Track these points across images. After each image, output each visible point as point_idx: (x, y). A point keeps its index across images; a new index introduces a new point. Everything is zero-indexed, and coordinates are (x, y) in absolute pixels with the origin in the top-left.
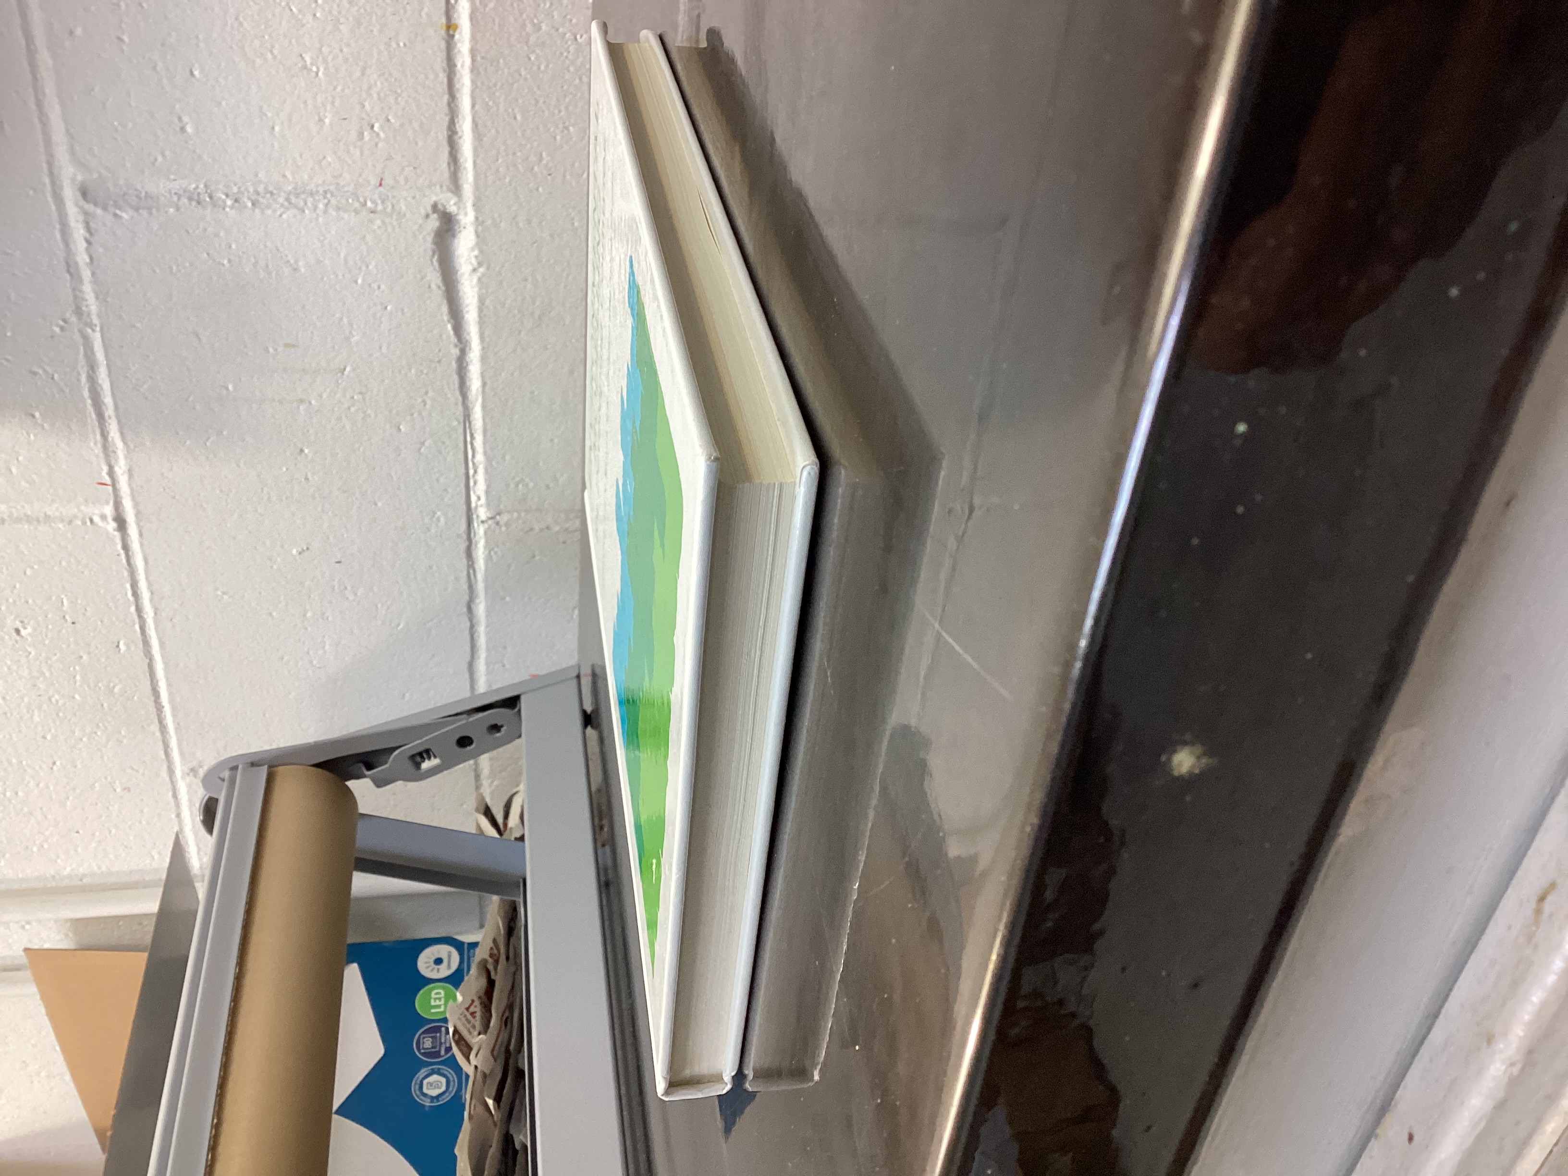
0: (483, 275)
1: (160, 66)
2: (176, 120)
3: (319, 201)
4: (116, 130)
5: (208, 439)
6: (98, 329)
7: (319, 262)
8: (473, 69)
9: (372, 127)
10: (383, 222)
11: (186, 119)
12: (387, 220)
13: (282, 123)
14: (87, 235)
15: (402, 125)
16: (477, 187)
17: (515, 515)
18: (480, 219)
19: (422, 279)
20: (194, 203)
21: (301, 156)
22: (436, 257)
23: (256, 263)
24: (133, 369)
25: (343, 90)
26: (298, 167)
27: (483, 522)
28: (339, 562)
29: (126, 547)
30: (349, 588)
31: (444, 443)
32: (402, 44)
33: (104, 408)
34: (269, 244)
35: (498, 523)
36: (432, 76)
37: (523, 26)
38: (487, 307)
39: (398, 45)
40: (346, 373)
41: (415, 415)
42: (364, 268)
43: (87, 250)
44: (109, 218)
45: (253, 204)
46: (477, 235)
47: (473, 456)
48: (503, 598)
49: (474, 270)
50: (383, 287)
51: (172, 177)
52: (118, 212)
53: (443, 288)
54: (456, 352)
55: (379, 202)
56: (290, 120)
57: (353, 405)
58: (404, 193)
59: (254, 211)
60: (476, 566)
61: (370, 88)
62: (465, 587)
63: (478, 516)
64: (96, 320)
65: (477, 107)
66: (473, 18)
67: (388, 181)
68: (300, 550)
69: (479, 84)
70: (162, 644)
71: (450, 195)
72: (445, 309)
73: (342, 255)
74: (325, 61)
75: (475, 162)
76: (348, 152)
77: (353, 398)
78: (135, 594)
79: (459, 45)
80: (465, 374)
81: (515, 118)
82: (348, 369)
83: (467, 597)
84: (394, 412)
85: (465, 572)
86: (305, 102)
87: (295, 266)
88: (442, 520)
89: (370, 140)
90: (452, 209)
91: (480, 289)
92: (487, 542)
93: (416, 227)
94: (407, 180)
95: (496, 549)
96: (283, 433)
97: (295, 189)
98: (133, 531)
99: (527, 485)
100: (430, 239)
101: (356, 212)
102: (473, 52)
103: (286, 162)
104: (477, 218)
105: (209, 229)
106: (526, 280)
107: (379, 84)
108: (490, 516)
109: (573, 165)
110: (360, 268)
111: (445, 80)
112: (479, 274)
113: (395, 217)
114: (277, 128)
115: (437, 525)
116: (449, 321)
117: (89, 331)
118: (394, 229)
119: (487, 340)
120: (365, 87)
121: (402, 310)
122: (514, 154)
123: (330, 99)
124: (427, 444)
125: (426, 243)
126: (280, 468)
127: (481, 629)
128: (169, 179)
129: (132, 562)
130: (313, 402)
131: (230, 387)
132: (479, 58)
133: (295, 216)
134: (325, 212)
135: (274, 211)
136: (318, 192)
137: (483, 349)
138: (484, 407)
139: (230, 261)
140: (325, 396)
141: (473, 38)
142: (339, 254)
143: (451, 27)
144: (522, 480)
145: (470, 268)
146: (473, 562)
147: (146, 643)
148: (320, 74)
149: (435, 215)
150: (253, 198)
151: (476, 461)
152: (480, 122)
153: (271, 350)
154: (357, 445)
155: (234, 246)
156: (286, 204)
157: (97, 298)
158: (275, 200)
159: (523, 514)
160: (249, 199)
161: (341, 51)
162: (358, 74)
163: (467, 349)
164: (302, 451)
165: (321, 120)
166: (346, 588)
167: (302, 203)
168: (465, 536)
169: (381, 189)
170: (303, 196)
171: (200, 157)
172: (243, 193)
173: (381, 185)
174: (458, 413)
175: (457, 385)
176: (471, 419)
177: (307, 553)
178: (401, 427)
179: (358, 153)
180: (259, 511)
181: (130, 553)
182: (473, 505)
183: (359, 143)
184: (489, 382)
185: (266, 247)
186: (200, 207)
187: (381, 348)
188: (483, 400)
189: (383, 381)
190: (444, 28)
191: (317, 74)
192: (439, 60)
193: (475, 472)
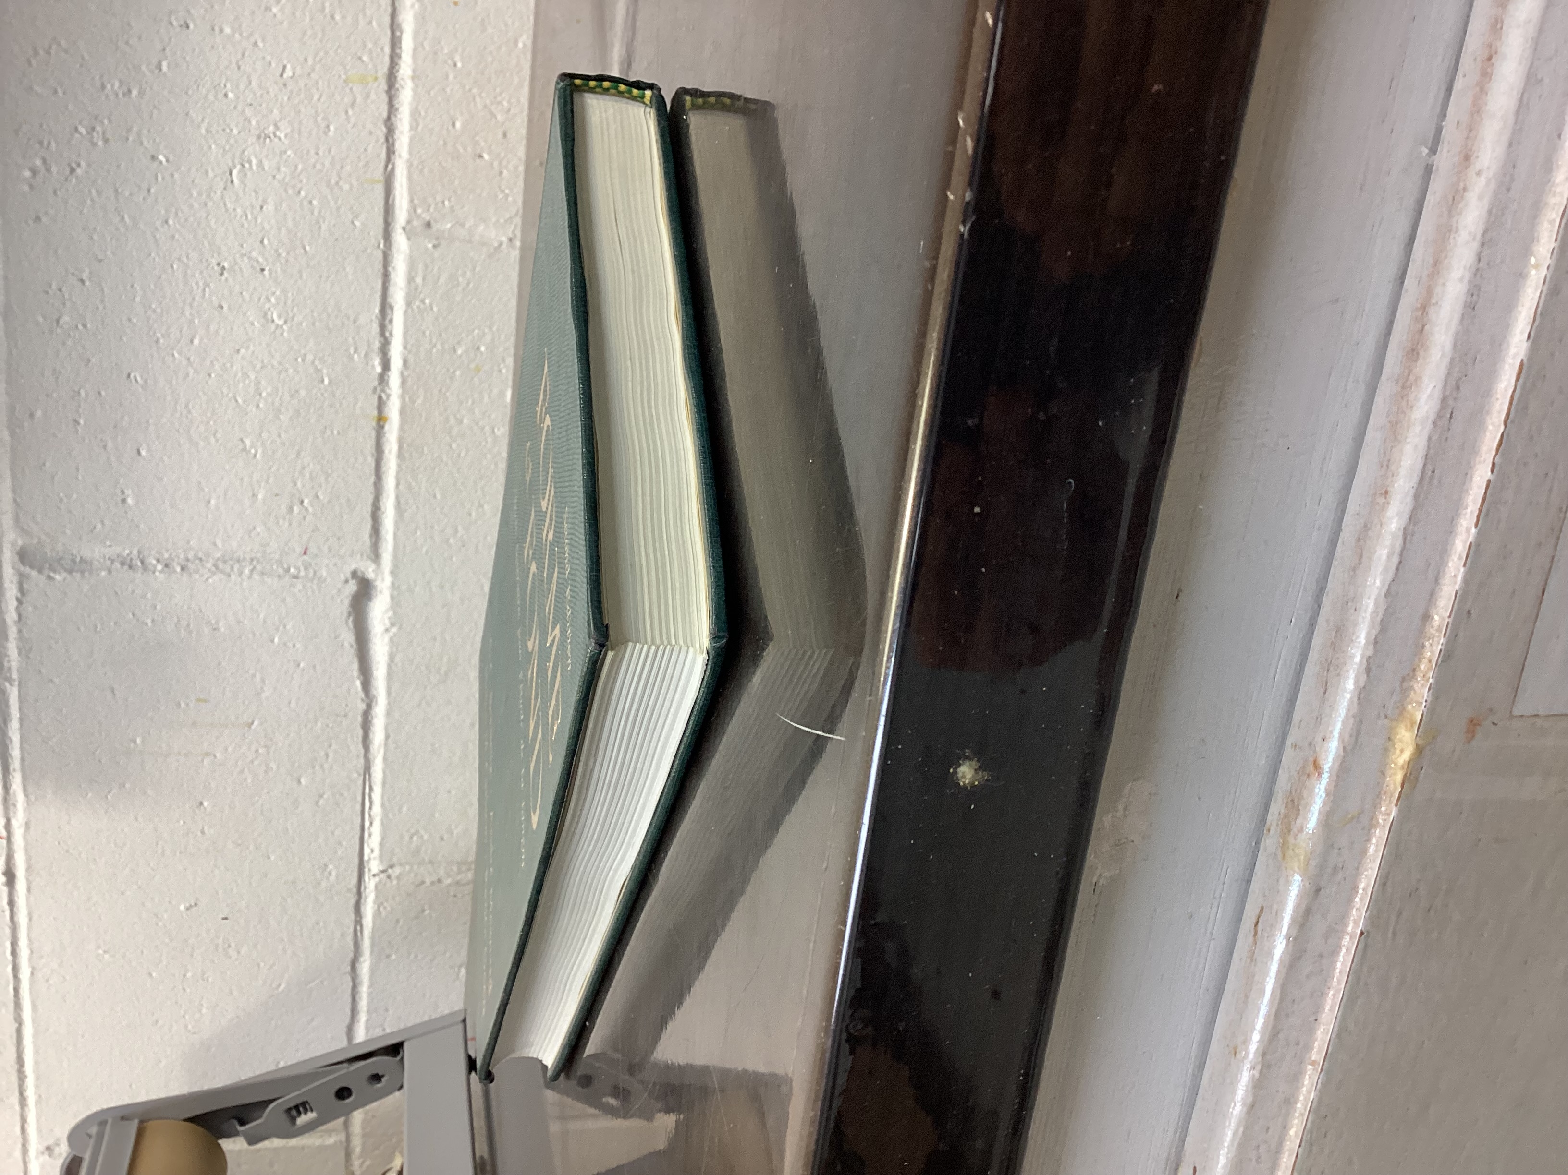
0: (395, 635)
1: (110, 445)
2: (118, 492)
3: (245, 567)
4: (61, 500)
5: (109, 792)
6: (17, 683)
7: (239, 622)
8: (400, 455)
9: (302, 502)
10: (304, 587)
11: (128, 492)
12: (309, 584)
13: (219, 497)
14: (19, 596)
15: (329, 501)
16: (395, 557)
17: (408, 868)
18: (397, 585)
19: (336, 638)
20: (126, 567)
21: (233, 526)
22: (351, 619)
23: (179, 621)
24: (45, 722)
25: (278, 470)
26: (229, 537)
27: (374, 875)
28: (226, 919)
29: (11, 903)
30: (233, 945)
31: (342, 795)
32: (335, 432)
33: (10, 760)
34: (193, 606)
35: (389, 877)
36: (361, 459)
37: (447, 420)
38: (396, 665)
39: (332, 432)
40: (253, 727)
41: (317, 767)
42: (281, 628)
43: (17, 609)
44: (43, 579)
45: (183, 569)
46: (392, 597)
47: (370, 808)
48: (388, 956)
49: (387, 630)
50: (298, 645)
51: (108, 543)
52: (52, 574)
53: (355, 646)
54: (362, 706)
55: (302, 568)
56: (225, 495)
57: (256, 758)
58: (326, 561)
59: (182, 575)
60: (364, 922)
61: (303, 468)
62: (351, 943)
63: (370, 870)
64: (15, 675)
65: (401, 487)
66: (402, 412)
67: (313, 550)
68: (188, 905)
69: (404, 467)
70: (34, 1007)
71: (369, 562)
72: (355, 666)
73: (262, 616)
74: (263, 444)
75: (395, 535)
76: (278, 523)
77: (257, 751)
78: (14, 953)
79: (387, 435)
80: (369, 728)
81: (435, 497)
82: (256, 723)
83: (351, 955)
84: (297, 764)
85: (352, 930)
86: (242, 479)
87: (215, 626)
88: (334, 873)
89: (299, 514)
90: (370, 575)
91: (391, 648)
92: (377, 896)
93: (335, 591)
94: (330, 550)
95: (385, 904)
96: (185, 785)
97: (223, 556)
98: (21, 885)
99: (422, 837)
100: (347, 602)
101: (279, 577)
102: (401, 441)
103: (218, 532)
104: (393, 584)
105: (137, 592)
106: (435, 639)
107: (311, 465)
108: (381, 868)
109: (485, 538)
110: (277, 629)
111: (373, 465)
112: (391, 634)
113: (315, 582)
114: (213, 502)
115: (328, 879)
116: (358, 678)
117: (7, 684)
118: (313, 592)
119: (394, 694)
120: (298, 468)
121: (314, 667)
122: (432, 527)
123: (265, 476)
124: (325, 796)
125: (342, 604)
126: (178, 821)
127: (364, 990)
128: (105, 547)
129: (16, 919)
130: (218, 755)
131: (139, 741)
132: (405, 446)
133: (220, 580)
134: (250, 577)
135: (202, 576)
136: (244, 559)
137: (389, 704)
138: (385, 759)
139: (153, 621)
140: (230, 749)
141: (402, 428)
142: (259, 616)
143: (381, 420)
144: (417, 832)
145: (383, 628)
146: (361, 918)
147: (18, 1006)
148: (258, 456)
149: (354, 581)
150: (183, 563)
151: (372, 813)
152: (402, 500)
153: (183, 705)
154: (256, 799)
155: (158, 607)
156: (214, 569)
157: (19, 654)
158: (203, 566)
159: (416, 867)
160: (178, 564)
161: (279, 436)
162: (293, 455)
163: (374, 704)
164: (201, 804)
165: (254, 495)
166: (229, 946)
167: (228, 570)
168: (355, 890)
169: (305, 557)
170: (231, 562)
171: (137, 526)
172: (173, 560)
173: (305, 553)
174: (359, 766)
175: (360, 739)
176: (372, 771)
177: (194, 909)
178: (303, 781)
179: (287, 524)
180: (152, 865)
181: (15, 909)
182: (366, 858)
183: (288, 517)
184: (392, 735)
185: (189, 608)
186: (131, 571)
187: (290, 703)
188: (385, 754)
189: (288, 735)
190: (376, 419)
191: (255, 456)
192: (369, 446)
193: (371, 824)
